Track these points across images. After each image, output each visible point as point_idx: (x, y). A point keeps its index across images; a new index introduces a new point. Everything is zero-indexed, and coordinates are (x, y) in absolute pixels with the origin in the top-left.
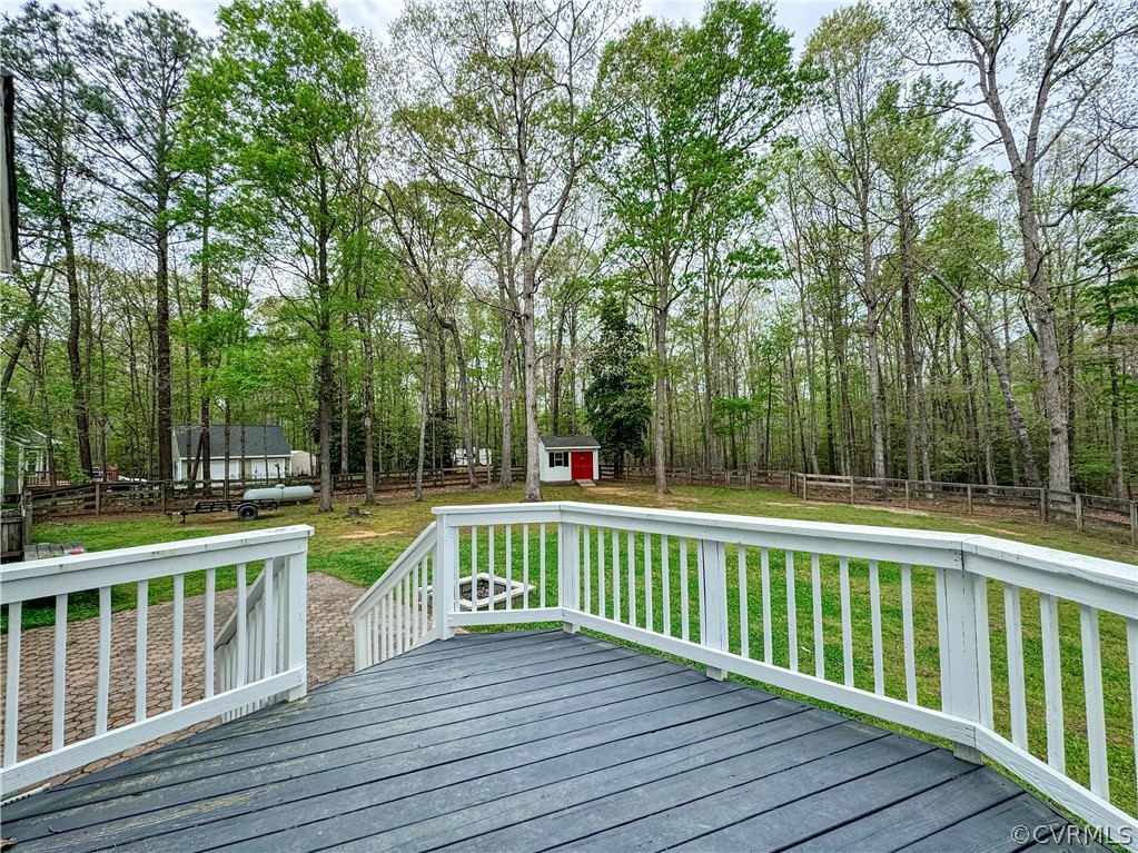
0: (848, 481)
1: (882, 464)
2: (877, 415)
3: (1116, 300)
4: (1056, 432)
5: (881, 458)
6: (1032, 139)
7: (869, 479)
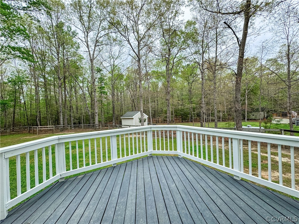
0: (53, 127)
1: (62, 121)
2: (61, 109)
3: (102, 90)
4: (96, 113)
5: (62, 120)
6: (93, 55)
7: (59, 126)
